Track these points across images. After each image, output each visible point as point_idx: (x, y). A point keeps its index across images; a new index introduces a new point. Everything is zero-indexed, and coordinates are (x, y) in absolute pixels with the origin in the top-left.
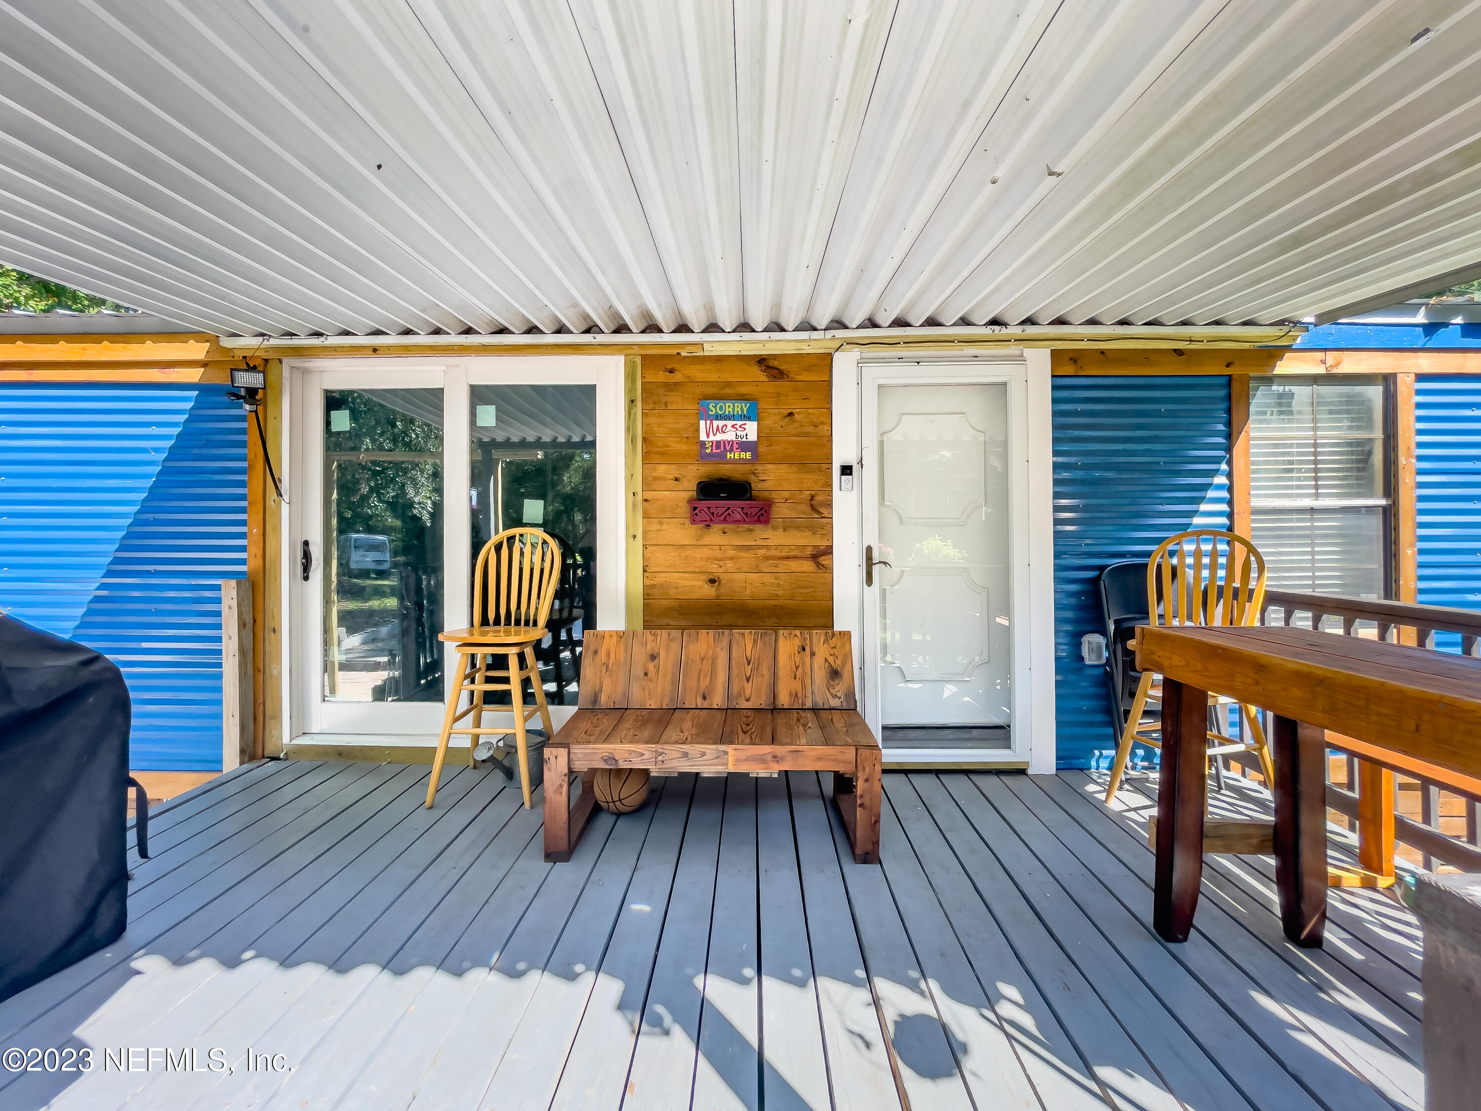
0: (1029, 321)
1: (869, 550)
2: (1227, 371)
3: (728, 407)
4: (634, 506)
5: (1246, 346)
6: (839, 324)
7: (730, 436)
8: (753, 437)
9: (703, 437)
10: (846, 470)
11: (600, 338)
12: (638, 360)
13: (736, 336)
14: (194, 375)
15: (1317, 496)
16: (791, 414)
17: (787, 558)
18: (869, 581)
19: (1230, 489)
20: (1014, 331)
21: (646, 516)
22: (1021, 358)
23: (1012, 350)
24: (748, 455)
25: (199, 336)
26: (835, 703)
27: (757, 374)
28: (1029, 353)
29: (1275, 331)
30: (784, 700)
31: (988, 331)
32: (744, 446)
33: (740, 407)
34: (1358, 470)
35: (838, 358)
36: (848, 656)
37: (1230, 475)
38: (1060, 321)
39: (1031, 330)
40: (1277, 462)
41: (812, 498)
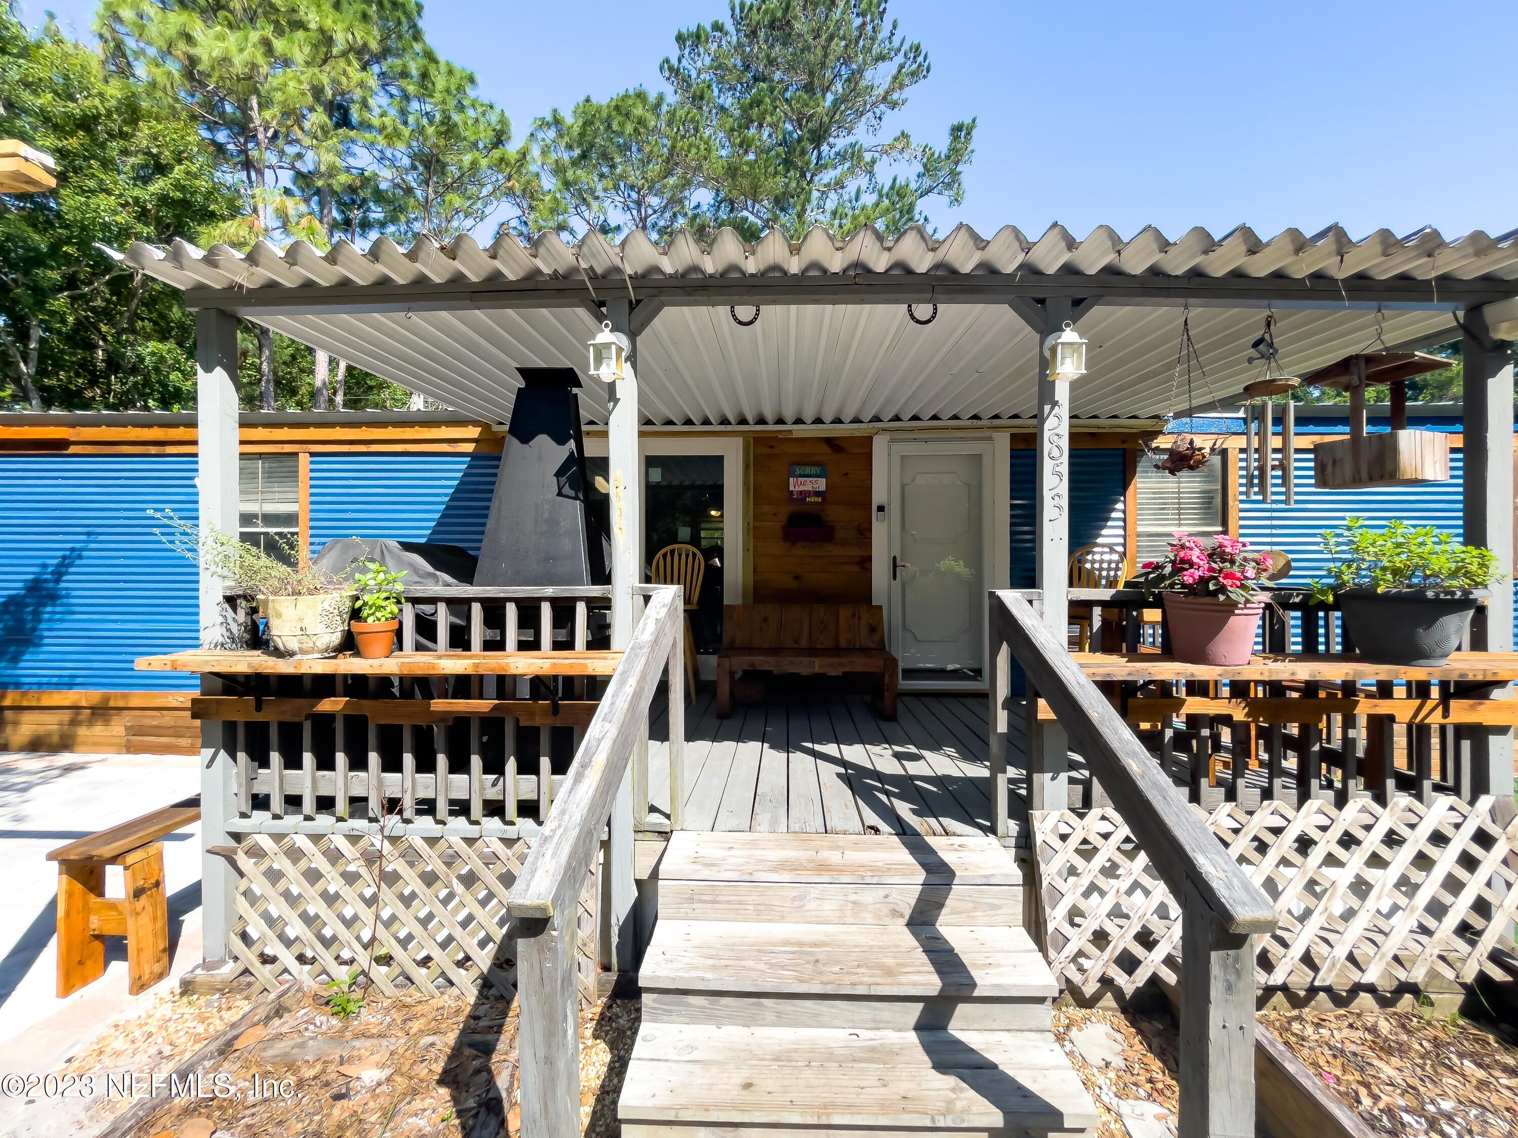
0: (996, 417)
1: (895, 558)
2: (1123, 446)
3: (808, 470)
4: (748, 531)
5: (1134, 431)
6: (876, 419)
7: (808, 487)
8: (823, 488)
9: (792, 488)
10: (881, 509)
11: (729, 428)
12: (752, 440)
13: (814, 426)
14: (470, 448)
15: (1180, 525)
16: (846, 474)
17: (843, 563)
18: (895, 578)
19: (1124, 520)
20: (984, 422)
21: (755, 537)
22: (990, 439)
23: (987, 433)
24: (820, 499)
25: (475, 423)
26: (873, 646)
27: (825, 449)
28: (996, 435)
29: (1149, 422)
30: (843, 643)
31: (970, 423)
32: (817, 494)
33: (814, 470)
34: (1205, 508)
35: (876, 440)
36: (881, 618)
37: (1124, 512)
38: (1015, 416)
39: (997, 422)
40: (1154, 504)
41: (859, 526)
